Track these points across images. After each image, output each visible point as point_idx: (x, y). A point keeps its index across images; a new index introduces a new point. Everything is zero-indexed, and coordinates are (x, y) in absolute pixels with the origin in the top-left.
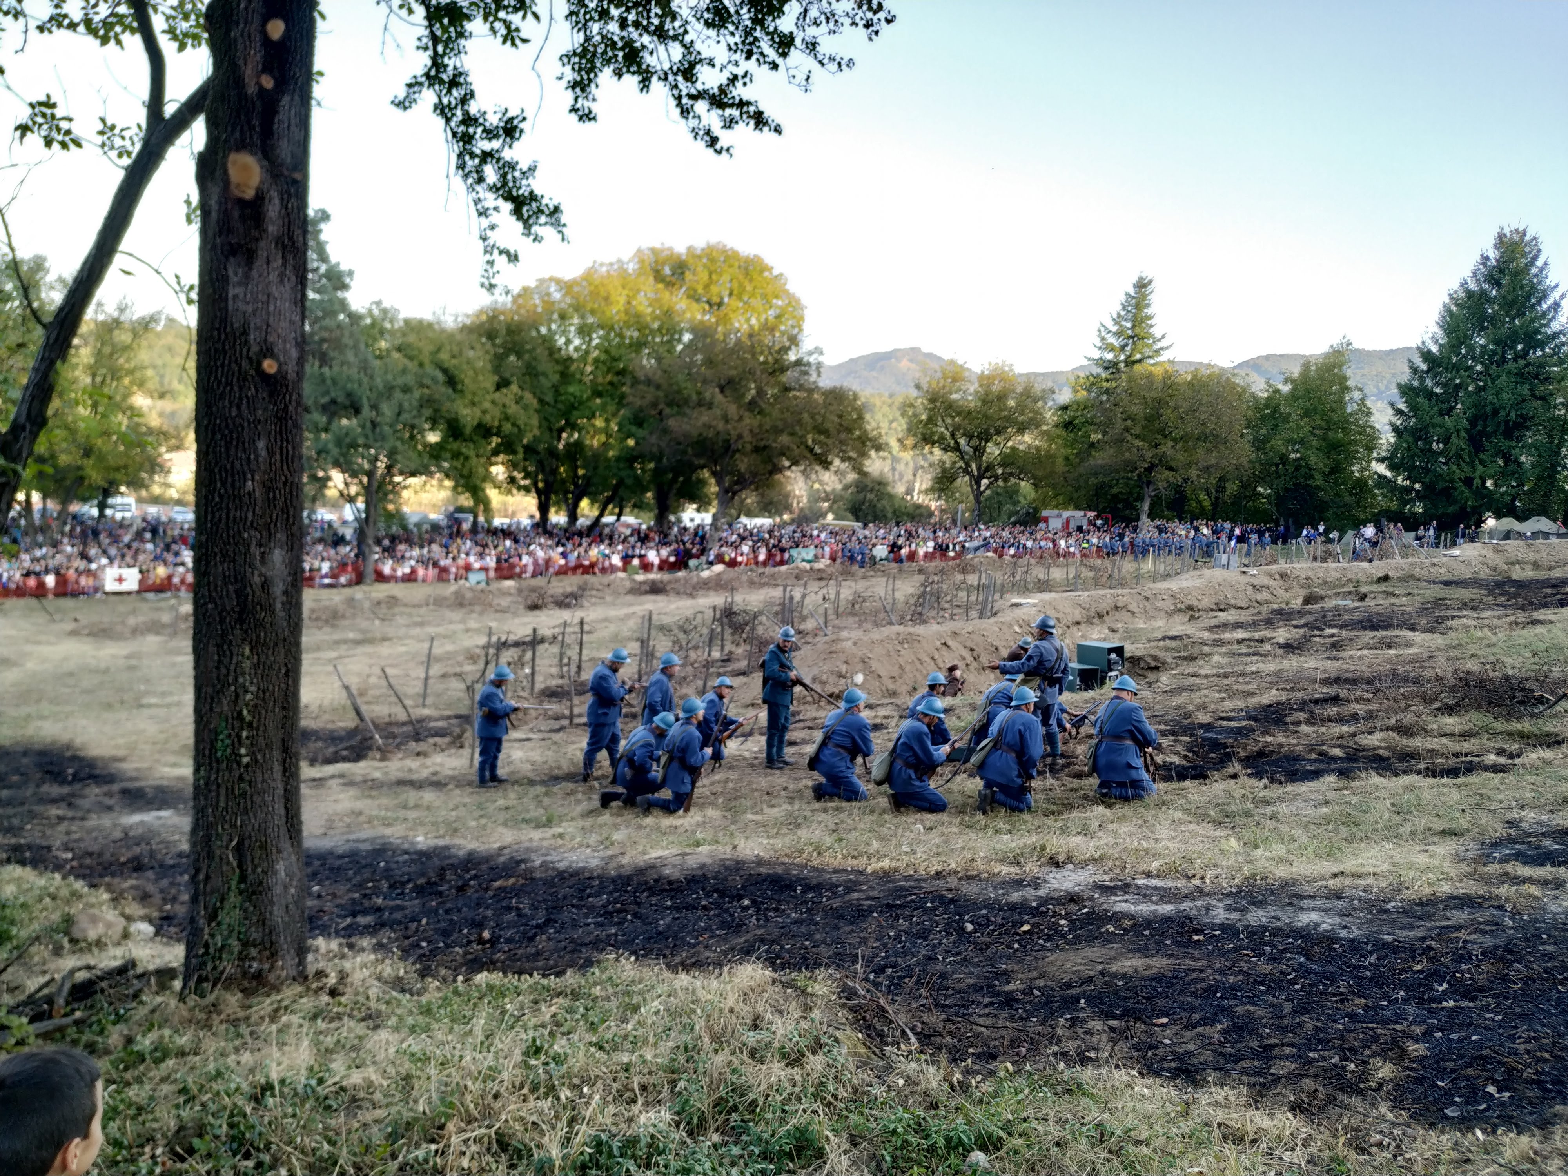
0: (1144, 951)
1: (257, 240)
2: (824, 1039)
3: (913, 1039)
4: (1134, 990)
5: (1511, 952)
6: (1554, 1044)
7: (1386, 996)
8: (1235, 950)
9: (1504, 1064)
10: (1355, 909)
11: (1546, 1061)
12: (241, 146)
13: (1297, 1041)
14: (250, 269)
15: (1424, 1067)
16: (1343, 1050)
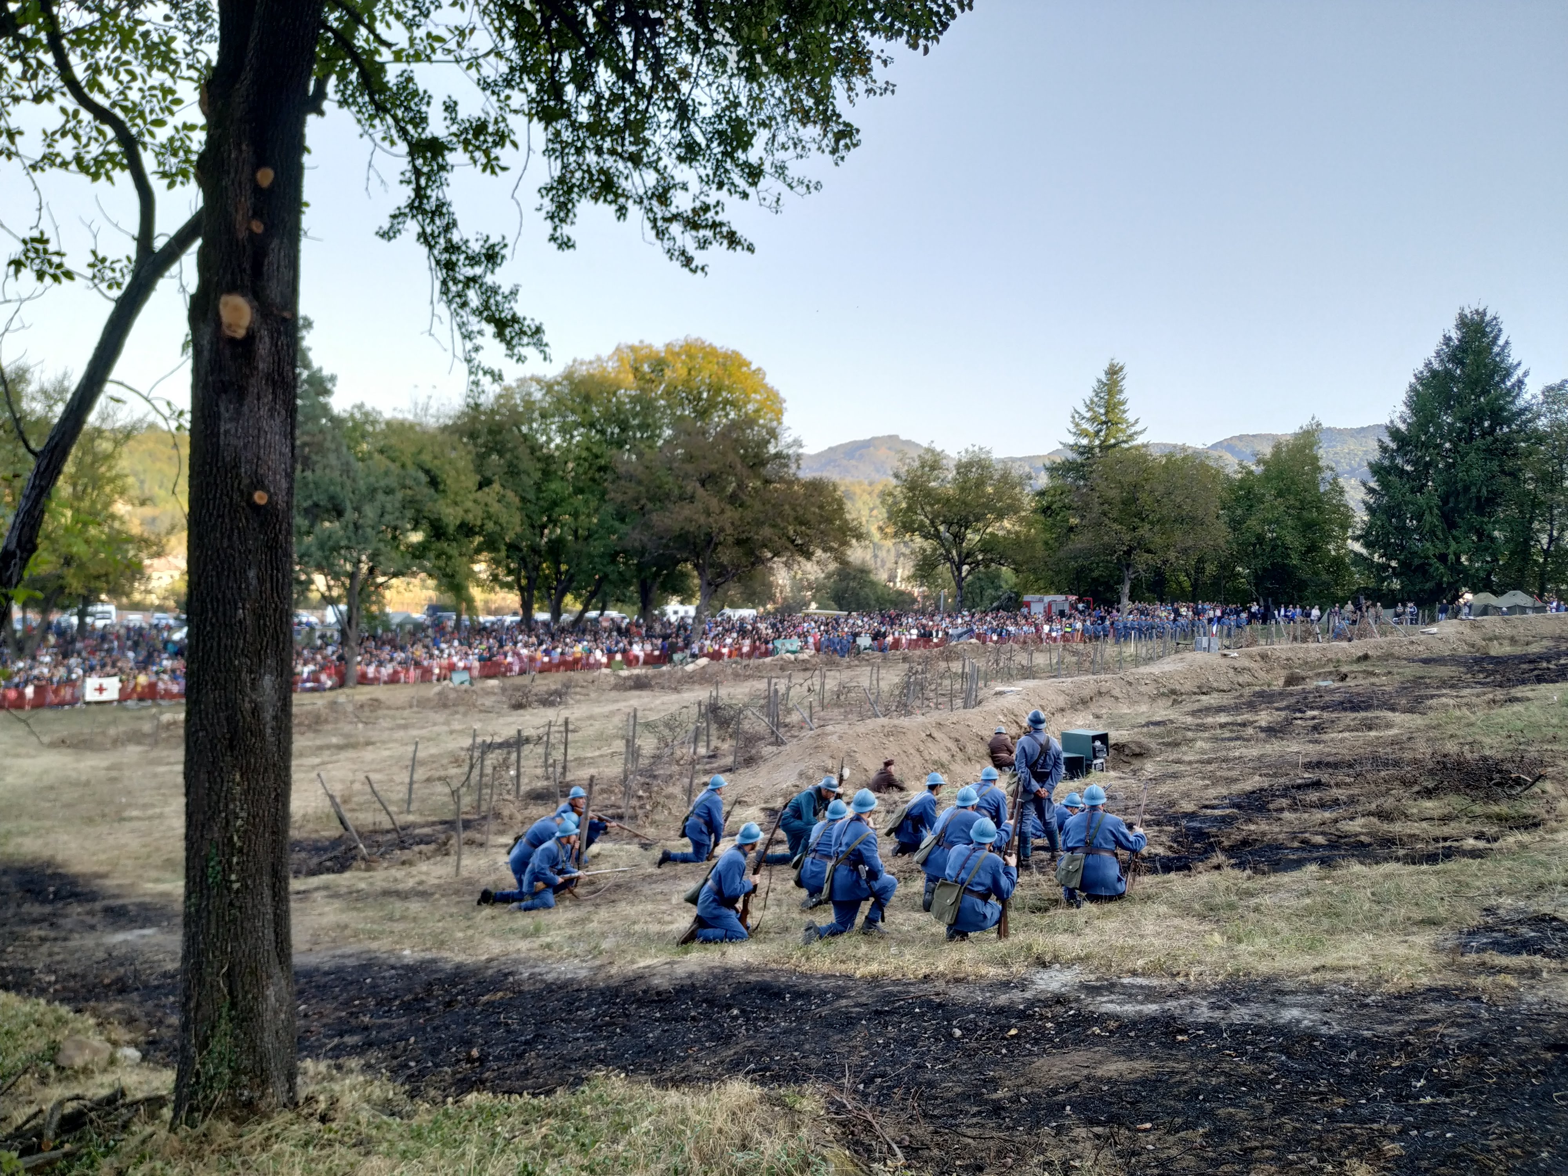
0: (1129, 1054)
1: (248, 377)
2: (812, 1158)
3: (900, 1155)
4: (1119, 1095)
5: (1486, 1045)
6: (1525, 1139)
7: (1365, 1094)
8: (1218, 1050)
9: (1477, 1161)
10: (1335, 1004)
11: (1519, 1157)
12: (233, 288)
13: (1277, 1143)
14: (241, 405)
15: (1399, 1167)
16: (1321, 1151)
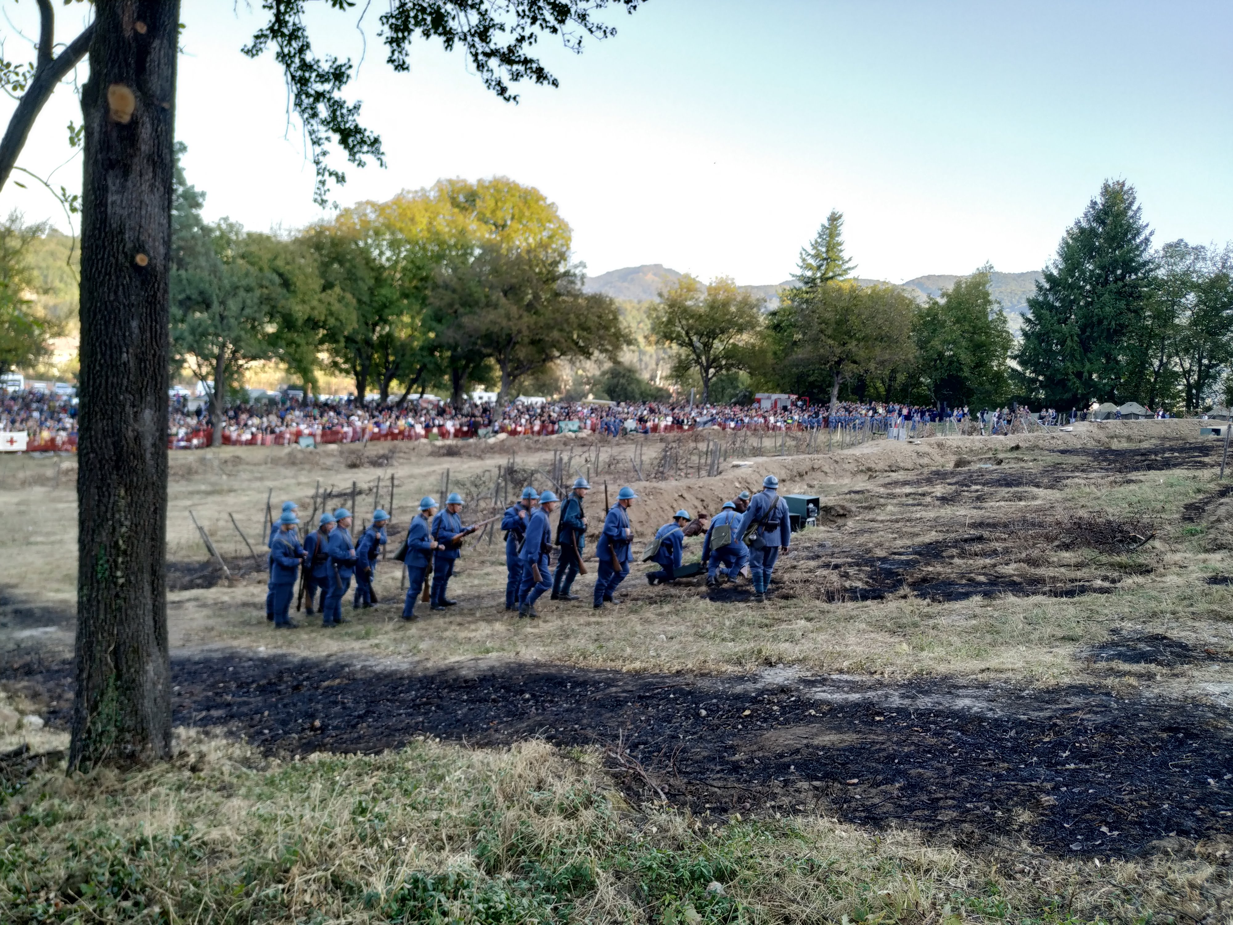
0: (839, 729)
1: (131, 156)
2: (594, 798)
3: (663, 797)
4: (832, 758)
5: (1116, 727)
6: (1150, 795)
7: (1023, 761)
8: (908, 727)
9: (1114, 810)
10: (998, 696)
11: (1146, 807)
12: (119, 80)
13: (957, 795)
14: (126, 180)
15: (1053, 814)
16: (992, 801)
